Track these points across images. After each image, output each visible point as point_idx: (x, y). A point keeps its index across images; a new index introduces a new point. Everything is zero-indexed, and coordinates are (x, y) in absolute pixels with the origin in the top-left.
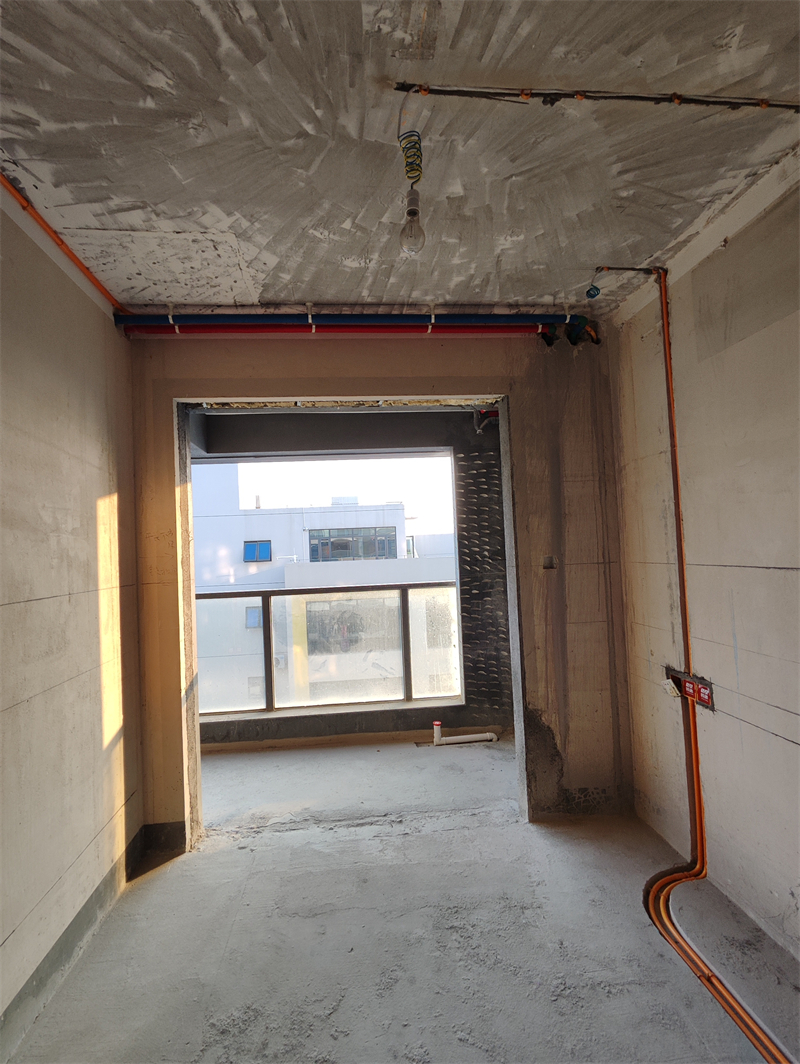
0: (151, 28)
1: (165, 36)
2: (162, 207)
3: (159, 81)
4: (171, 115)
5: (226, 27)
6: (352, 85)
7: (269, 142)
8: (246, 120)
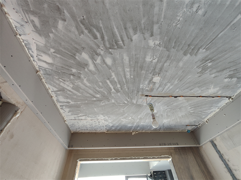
0: (100, 88)
1: (102, 90)
2: (90, 115)
3: (98, 96)
4: (98, 101)
5: (114, 88)
6: (136, 96)
7: (117, 104)
8: (113, 101)
